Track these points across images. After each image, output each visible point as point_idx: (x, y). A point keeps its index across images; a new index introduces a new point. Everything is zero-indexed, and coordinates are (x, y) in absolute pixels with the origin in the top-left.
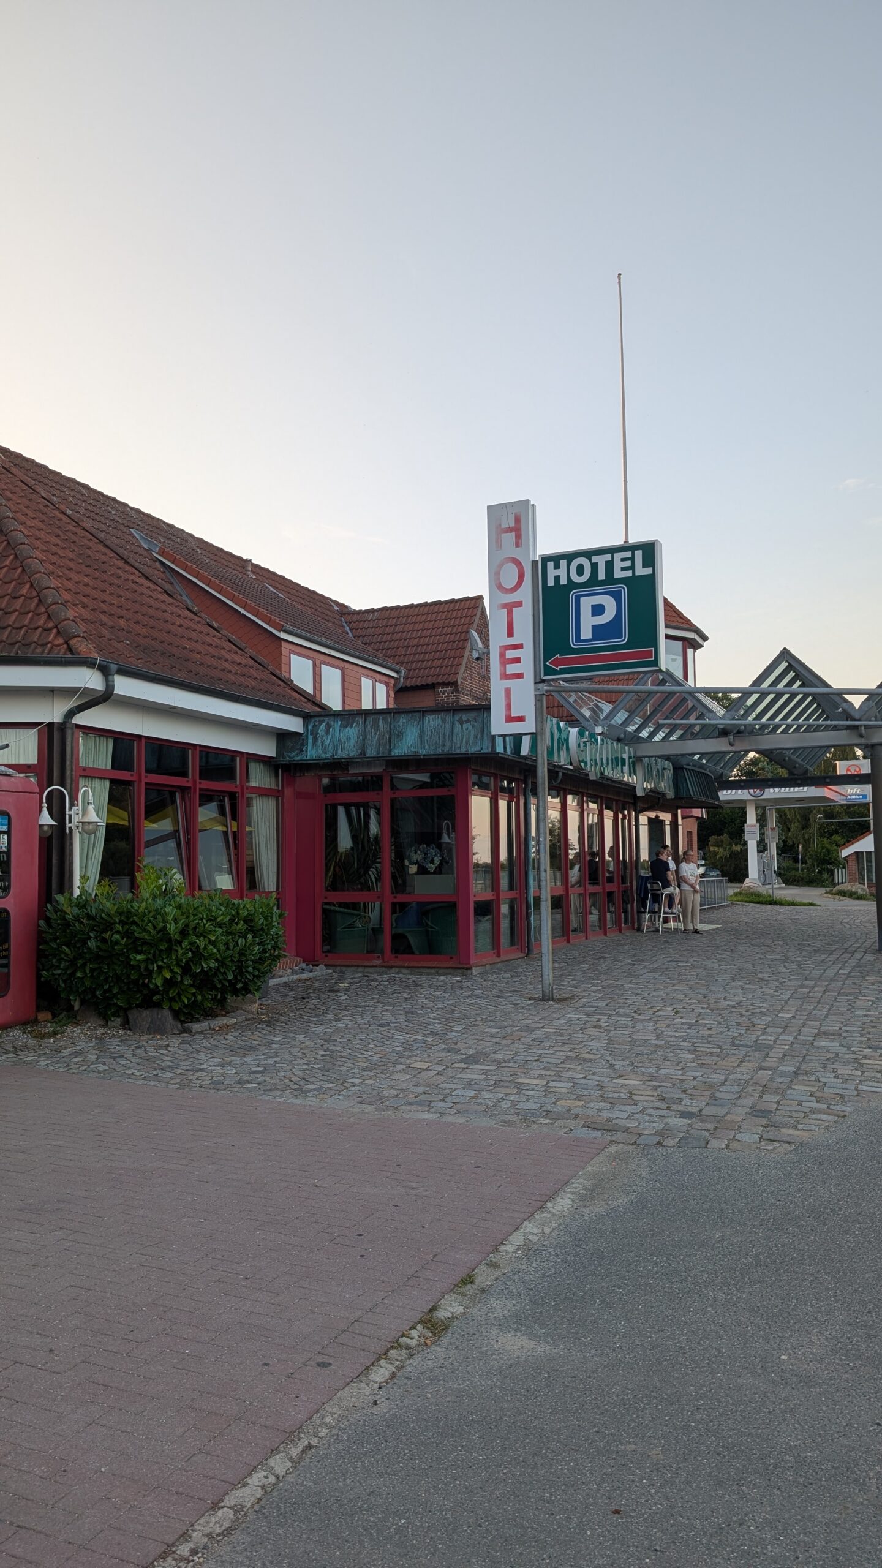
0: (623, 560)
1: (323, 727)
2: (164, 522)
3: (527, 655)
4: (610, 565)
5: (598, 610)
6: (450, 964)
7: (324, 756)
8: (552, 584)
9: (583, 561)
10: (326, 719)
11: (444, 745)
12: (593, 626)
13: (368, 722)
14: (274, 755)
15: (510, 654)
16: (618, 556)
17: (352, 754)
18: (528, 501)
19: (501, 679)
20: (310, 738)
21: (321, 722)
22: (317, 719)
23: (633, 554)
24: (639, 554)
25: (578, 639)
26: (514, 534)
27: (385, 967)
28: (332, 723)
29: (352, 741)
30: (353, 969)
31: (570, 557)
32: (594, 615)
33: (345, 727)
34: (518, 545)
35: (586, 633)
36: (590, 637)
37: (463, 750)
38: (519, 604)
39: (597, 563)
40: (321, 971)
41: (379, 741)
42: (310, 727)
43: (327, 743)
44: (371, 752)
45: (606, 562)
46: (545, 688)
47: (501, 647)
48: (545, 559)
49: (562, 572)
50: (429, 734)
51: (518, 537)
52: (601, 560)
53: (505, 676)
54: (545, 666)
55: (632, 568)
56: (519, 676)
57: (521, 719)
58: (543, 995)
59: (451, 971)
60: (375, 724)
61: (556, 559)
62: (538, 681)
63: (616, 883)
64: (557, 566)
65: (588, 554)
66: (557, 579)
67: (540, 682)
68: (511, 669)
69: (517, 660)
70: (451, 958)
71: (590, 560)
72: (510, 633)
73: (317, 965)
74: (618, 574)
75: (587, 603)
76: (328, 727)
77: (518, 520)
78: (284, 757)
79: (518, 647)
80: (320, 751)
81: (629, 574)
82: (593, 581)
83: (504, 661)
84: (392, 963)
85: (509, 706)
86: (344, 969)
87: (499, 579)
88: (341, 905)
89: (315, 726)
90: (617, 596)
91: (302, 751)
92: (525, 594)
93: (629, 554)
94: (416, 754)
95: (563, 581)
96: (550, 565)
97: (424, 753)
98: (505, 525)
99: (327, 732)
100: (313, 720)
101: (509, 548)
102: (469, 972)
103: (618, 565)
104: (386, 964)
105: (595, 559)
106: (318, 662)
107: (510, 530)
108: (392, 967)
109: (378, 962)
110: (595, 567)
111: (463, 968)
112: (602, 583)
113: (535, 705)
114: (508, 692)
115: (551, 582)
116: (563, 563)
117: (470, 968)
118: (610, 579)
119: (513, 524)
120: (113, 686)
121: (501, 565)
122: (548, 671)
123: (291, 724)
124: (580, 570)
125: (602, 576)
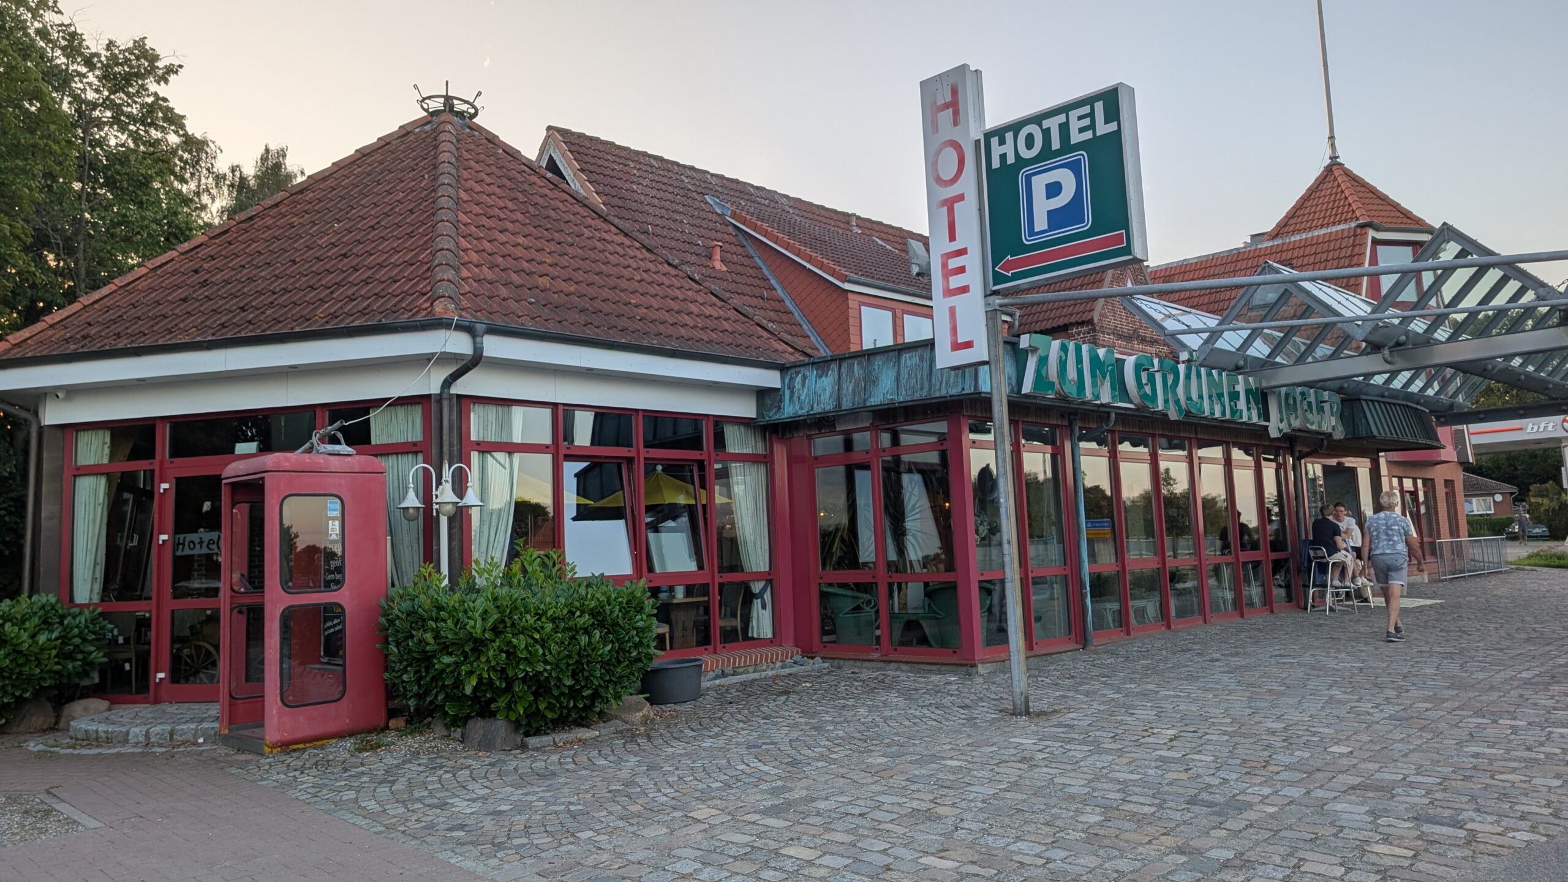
0: (1080, 118)
1: (799, 378)
2: (752, 186)
3: (973, 262)
4: (1064, 128)
5: (1053, 190)
6: (954, 659)
7: (800, 412)
8: (998, 166)
9: (1033, 129)
10: (802, 369)
11: (922, 389)
12: (1049, 212)
13: (843, 369)
14: (754, 416)
15: (954, 263)
16: (1074, 114)
17: (827, 408)
18: (964, 67)
19: (944, 296)
20: (787, 393)
21: (798, 373)
22: (793, 371)
23: (1093, 109)
24: (1099, 106)
25: (1032, 232)
26: (951, 110)
27: (884, 661)
28: (807, 374)
29: (828, 393)
30: (851, 662)
31: (1015, 127)
32: (1048, 197)
33: (821, 377)
34: (956, 123)
35: (1041, 223)
36: (1046, 227)
37: (943, 393)
38: (961, 198)
39: (1049, 129)
40: (818, 663)
41: (854, 390)
42: (787, 381)
43: (803, 398)
44: (846, 404)
45: (1060, 125)
46: (998, 301)
47: (943, 256)
48: (988, 136)
49: (1008, 149)
50: (906, 376)
51: (956, 113)
52: (1053, 124)
53: (949, 292)
54: (994, 272)
55: (1092, 127)
56: (964, 290)
57: (968, 345)
58: (1015, 709)
59: (954, 668)
60: (851, 369)
61: (1000, 133)
62: (988, 293)
63: (1262, 551)
64: (1002, 142)
65: (1037, 119)
66: (1003, 157)
67: (991, 295)
68: (956, 282)
69: (961, 270)
70: (955, 652)
71: (1040, 126)
72: (952, 238)
73: (813, 658)
74: (1076, 138)
75: (1039, 183)
76: (804, 377)
77: (954, 92)
78: (764, 417)
79: (962, 252)
80: (797, 407)
81: (1088, 135)
82: (1047, 153)
83: (948, 273)
84: (891, 657)
85: (954, 331)
86: (842, 662)
87: (937, 170)
88: (841, 586)
89: (791, 378)
90: (1075, 167)
91: (780, 408)
92: (968, 185)
93: (1086, 109)
94: (892, 401)
95: (1011, 160)
96: (995, 141)
97: (901, 399)
98: (941, 102)
99: (803, 385)
100: (790, 373)
101: (947, 132)
102: (974, 670)
103: (1075, 125)
104: (884, 658)
105: (1046, 124)
106: (899, 313)
107: (946, 106)
108: (890, 662)
109: (876, 656)
110: (1046, 133)
111: (966, 665)
112: (1058, 153)
113: (987, 325)
114: (952, 311)
115: (996, 164)
116: (1009, 136)
117: (974, 666)
118: (1067, 146)
119: (949, 99)
120: (482, 349)
121: (938, 153)
122: (998, 278)
123: (770, 379)
124: (1030, 141)
125: (1056, 145)
